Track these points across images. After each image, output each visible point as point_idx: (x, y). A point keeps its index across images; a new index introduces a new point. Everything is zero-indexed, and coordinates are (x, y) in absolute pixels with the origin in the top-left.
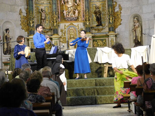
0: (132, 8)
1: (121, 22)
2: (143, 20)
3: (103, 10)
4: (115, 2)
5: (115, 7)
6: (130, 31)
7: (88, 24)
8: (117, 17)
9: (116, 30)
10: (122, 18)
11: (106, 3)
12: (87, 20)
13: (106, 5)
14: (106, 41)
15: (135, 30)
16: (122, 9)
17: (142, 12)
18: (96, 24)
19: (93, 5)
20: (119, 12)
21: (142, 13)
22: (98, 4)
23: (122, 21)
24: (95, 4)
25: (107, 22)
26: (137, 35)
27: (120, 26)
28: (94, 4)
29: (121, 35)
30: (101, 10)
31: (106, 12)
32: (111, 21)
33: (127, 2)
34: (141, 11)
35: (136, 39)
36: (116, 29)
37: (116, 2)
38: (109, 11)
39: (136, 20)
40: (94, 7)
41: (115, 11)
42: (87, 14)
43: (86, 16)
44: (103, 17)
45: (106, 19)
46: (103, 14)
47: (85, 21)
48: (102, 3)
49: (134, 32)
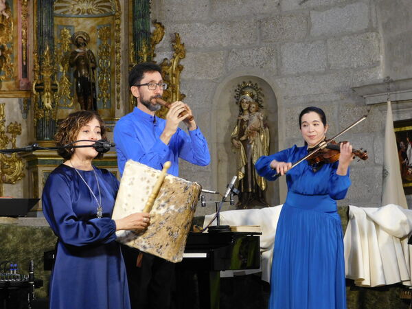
0: (229, 51)
2: (281, 102)
3: (107, 53)
4: (155, 22)
5: (155, 43)
6: (217, 143)
7: (48, 105)
10: (183, 91)
11: (119, 25)
12: (48, 86)
13: (119, 30)
15: (246, 143)
16: (187, 54)
17: (277, 69)
18: (72, 108)
19: (61, 27)
20: (171, 64)
21: (279, 74)
22: (85, 26)
24: (70, 24)
25: (121, 102)
28: (67, 27)
30: (94, 49)
31: (121, 62)
33: (209, 25)
34: (274, 66)
35: (250, 179)
37: (160, 24)
38: (137, 58)
39: (251, 100)
40: (65, 36)
41: (155, 59)
42: (47, 62)
43: (41, 70)
44: (102, 81)
45: (118, 92)
46: (102, 71)
47: (35, 92)
48: (98, 25)
49: (242, 148)
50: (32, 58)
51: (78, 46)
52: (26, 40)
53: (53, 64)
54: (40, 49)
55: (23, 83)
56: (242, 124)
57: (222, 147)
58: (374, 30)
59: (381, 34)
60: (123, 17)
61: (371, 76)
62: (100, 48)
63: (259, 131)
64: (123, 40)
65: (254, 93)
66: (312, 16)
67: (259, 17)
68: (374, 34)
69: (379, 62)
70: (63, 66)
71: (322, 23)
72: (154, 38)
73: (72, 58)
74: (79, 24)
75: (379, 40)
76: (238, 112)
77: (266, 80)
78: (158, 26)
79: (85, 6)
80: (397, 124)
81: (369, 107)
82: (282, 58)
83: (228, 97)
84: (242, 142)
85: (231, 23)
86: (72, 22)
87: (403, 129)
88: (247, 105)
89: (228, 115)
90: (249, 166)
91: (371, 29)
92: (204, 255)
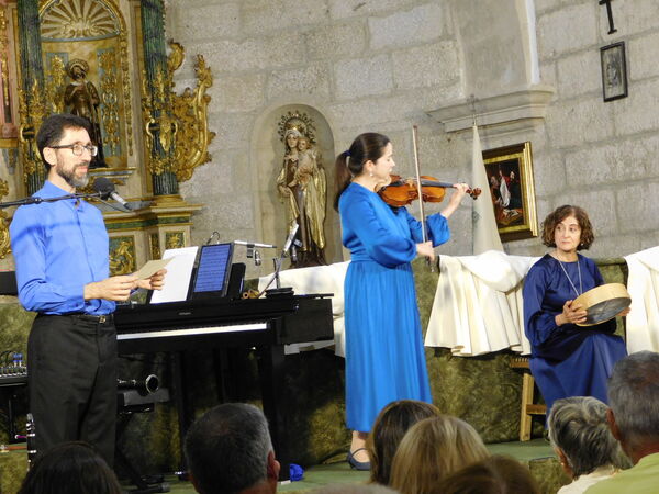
0: (268, 74)
1: (211, 149)
3: (112, 84)
4: (171, 43)
5: (173, 69)
6: (260, 192)
8: (190, 120)
9: (185, 189)
10: (212, 129)
11: (125, 48)
13: (126, 55)
14: (132, 249)
15: (295, 189)
16: (215, 82)
17: (331, 93)
20: (195, 95)
21: (332, 100)
22: (81, 52)
23: (215, 140)
24: (63, 51)
25: (134, 146)
26: (309, 212)
27: (201, 171)
28: (58, 54)
29: (211, 214)
30: (95, 80)
31: (131, 96)
32: (163, 141)
33: (240, 43)
34: (327, 91)
36: (181, 185)
37: (178, 44)
38: (151, 89)
39: (300, 135)
40: (57, 66)
41: (174, 90)
42: (36, 100)
43: (29, 110)
44: (108, 121)
45: (130, 134)
46: (107, 108)
47: (23, 140)
48: (98, 50)
49: (292, 196)
50: (17, 95)
51: (75, 77)
52: (7, 74)
53: (44, 102)
54: (27, 84)
55: (7, 129)
56: (290, 166)
57: (266, 197)
58: (451, 37)
59: (459, 43)
60: (129, 37)
61: (450, 95)
62: (103, 79)
63: (312, 174)
64: (131, 68)
65: (303, 125)
66: (371, 24)
67: (305, 29)
68: (451, 43)
69: (459, 77)
70: (57, 104)
71: (384, 32)
72: (171, 63)
73: (67, 93)
74: (74, 50)
75: (457, 50)
76: (284, 151)
77: (318, 108)
78: (175, 47)
79: (80, 26)
80: (487, 154)
81: (449, 136)
82: (335, 80)
83: (271, 133)
84: (292, 188)
85: (269, 38)
86: (65, 47)
87: (494, 160)
88: (295, 142)
89: (272, 155)
90: (302, 218)
91: (447, 36)
92: (263, 326)
